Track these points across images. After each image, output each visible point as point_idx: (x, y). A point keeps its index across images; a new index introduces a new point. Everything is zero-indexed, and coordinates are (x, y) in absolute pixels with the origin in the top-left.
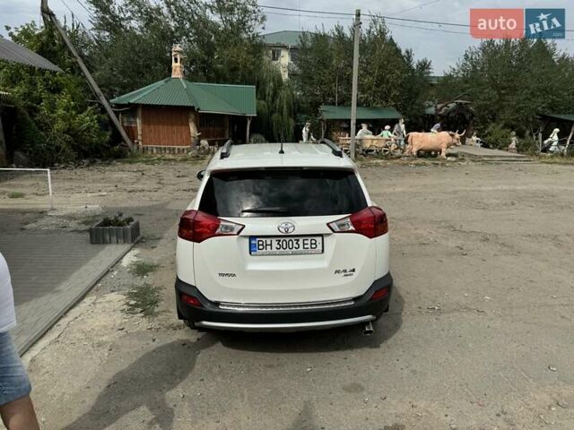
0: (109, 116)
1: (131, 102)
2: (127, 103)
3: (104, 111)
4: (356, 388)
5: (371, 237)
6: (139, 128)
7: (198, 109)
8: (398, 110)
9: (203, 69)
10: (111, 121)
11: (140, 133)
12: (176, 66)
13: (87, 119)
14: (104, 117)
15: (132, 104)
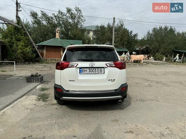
0: (35, 49)
1: (43, 44)
2: (41, 45)
3: (34, 47)
4: (116, 121)
5: (120, 69)
6: (45, 53)
7: (64, 47)
8: (127, 48)
9: (66, 36)
10: (36, 50)
11: (45, 54)
12: (57, 34)
13: (28, 49)
14: (34, 49)
15: (43, 45)
